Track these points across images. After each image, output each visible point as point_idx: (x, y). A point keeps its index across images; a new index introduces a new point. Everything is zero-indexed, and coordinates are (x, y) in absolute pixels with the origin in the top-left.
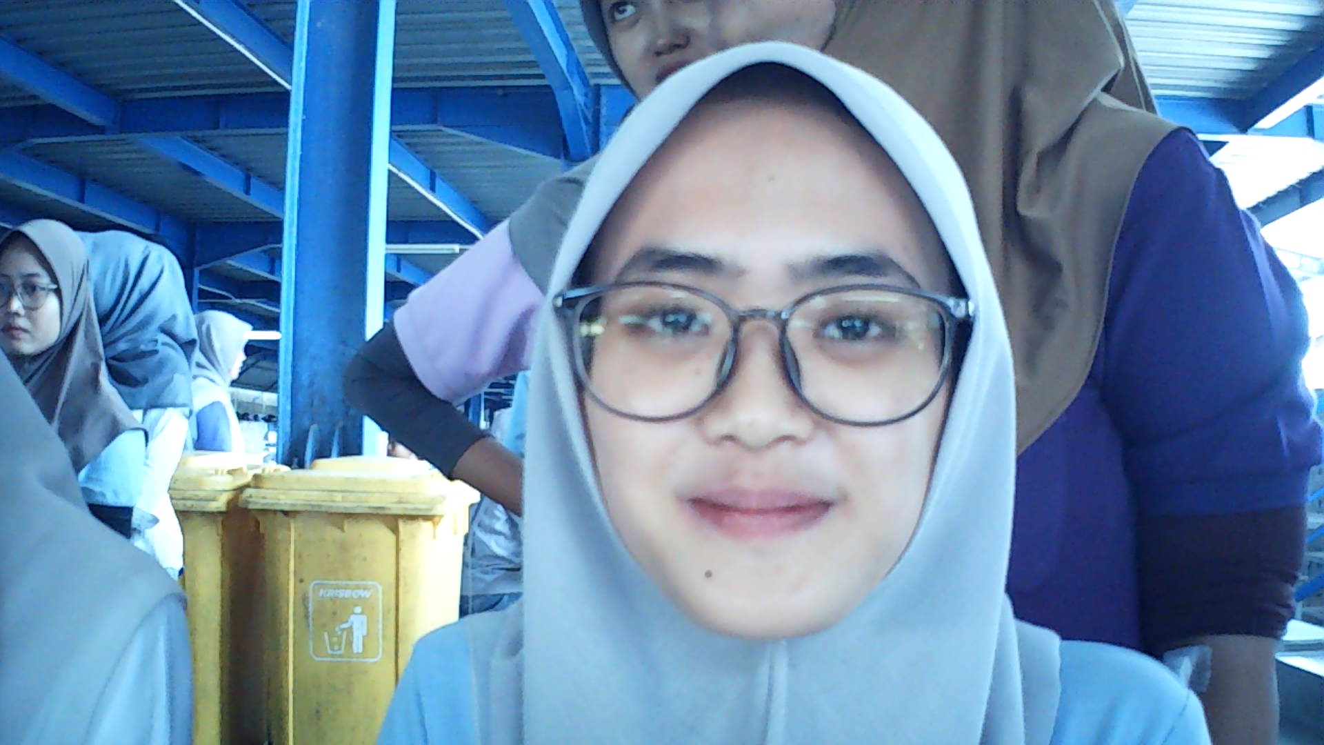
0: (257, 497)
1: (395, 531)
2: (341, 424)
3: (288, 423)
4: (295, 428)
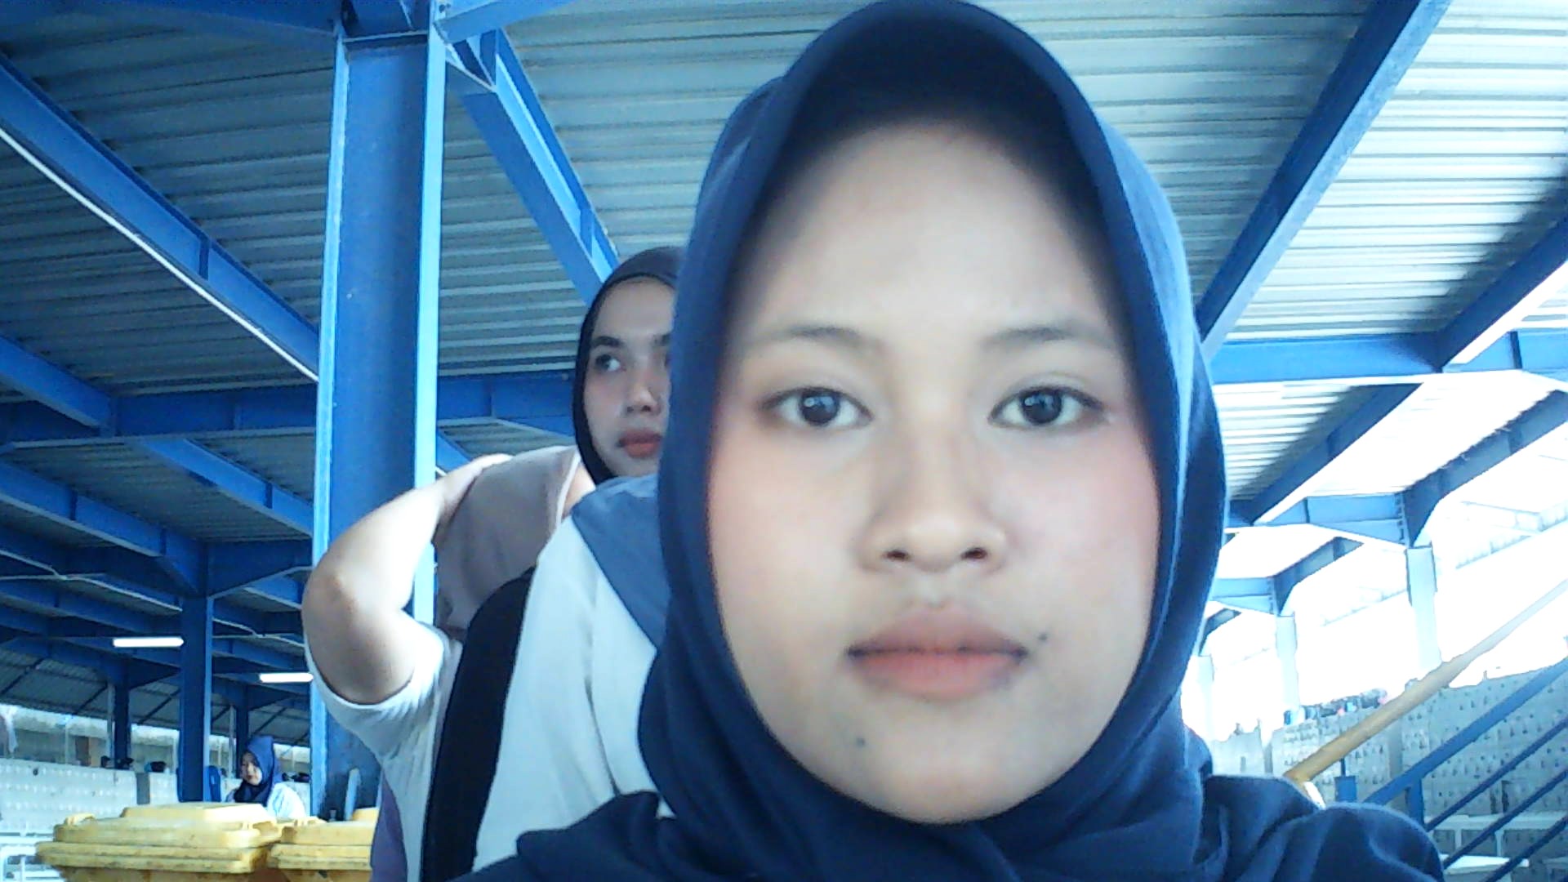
0: (289, 855)
3: (323, 767)
4: (331, 774)
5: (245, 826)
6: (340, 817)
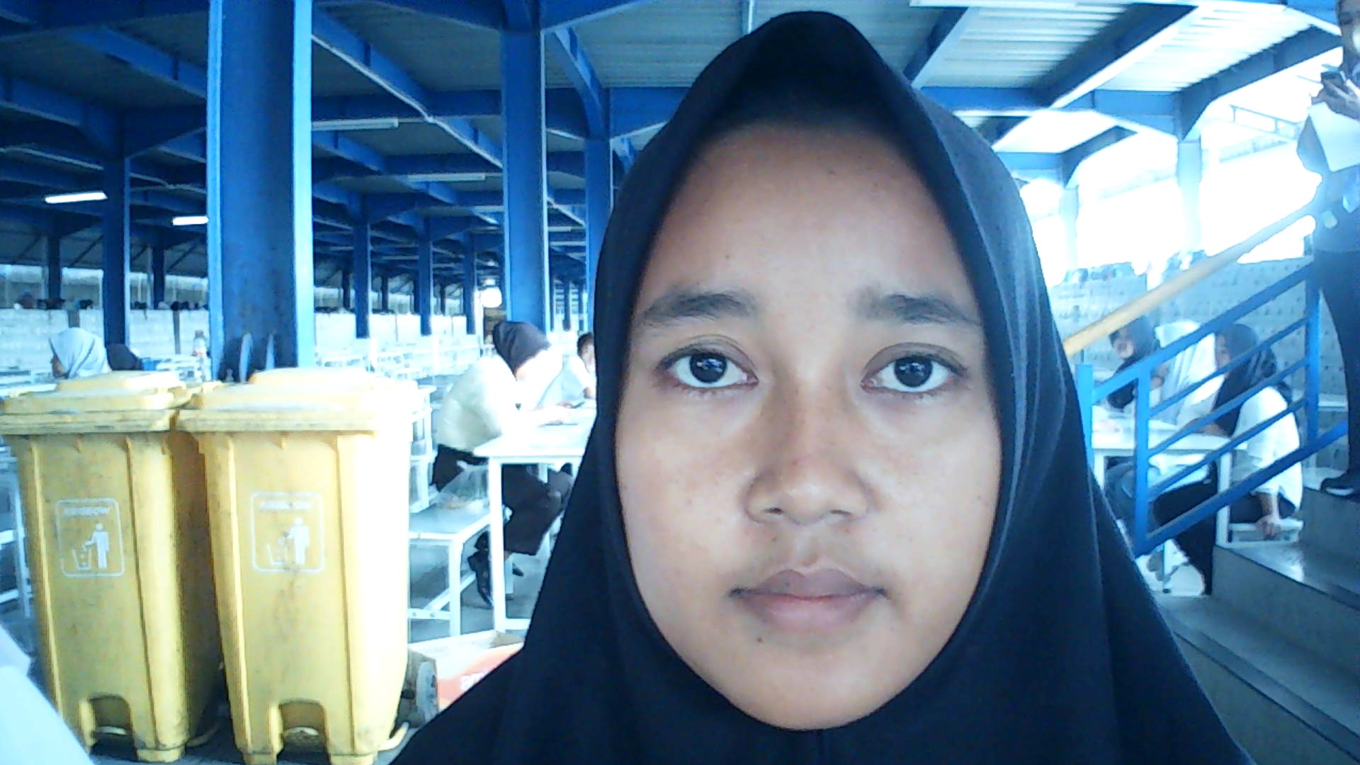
0: (193, 419)
1: (335, 448)
2: (275, 332)
3: (220, 332)
4: (228, 339)
5: (159, 390)
6: (236, 379)
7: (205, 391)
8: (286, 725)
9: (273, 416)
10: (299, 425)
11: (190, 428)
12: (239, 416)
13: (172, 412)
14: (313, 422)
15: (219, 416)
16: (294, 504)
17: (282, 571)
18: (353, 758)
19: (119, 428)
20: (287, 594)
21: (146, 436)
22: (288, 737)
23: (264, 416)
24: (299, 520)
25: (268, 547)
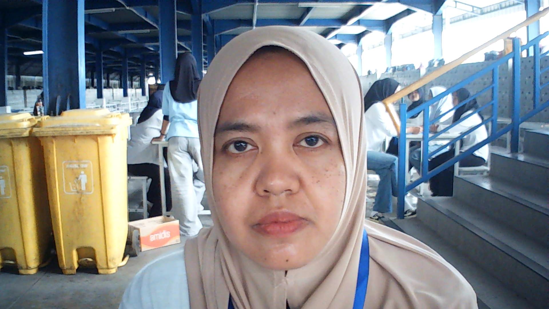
0: (39, 131)
1: (97, 141)
2: (70, 94)
3: (48, 96)
4: (51, 98)
5: (24, 120)
6: (55, 115)
7: (43, 119)
8: (79, 257)
9: (71, 129)
10: (82, 132)
11: (37, 135)
12: (57, 129)
13: (30, 129)
14: (87, 131)
15: (48, 130)
16: (81, 166)
17: (76, 193)
18: (108, 270)
19: (9, 136)
20: (79, 203)
21: (19, 139)
22: (80, 262)
23: (67, 129)
24: (82, 172)
25: (70, 183)
